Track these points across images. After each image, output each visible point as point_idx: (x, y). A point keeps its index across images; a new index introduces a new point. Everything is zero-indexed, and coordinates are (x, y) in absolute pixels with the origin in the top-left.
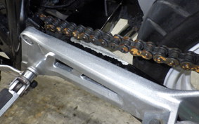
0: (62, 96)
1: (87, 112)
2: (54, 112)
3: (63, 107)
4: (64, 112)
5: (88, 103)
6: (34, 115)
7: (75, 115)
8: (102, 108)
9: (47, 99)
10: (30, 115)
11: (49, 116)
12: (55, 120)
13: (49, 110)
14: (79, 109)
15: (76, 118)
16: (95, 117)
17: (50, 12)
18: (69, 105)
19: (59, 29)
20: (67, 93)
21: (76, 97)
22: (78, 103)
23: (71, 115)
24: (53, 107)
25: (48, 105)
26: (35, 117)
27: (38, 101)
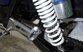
0: (17, 42)
1: (24, 48)
2: (13, 47)
3: (16, 45)
4: (16, 47)
5: (25, 45)
6: (6, 46)
7: (20, 48)
8: (29, 47)
9: (11, 42)
10: (4, 46)
11: (11, 47)
12: (12, 49)
13: (11, 46)
14: (22, 46)
15: (20, 49)
16: (26, 49)
17: (17, 14)
18: (18, 45)
19: (18, 19)
20: (19, 41)
21: (22, 43)
22: (22, 45)
23: (18, 48)
24: (13, 45)
25: (11, 44)
26: (6, 47)
27: (8, 42)
